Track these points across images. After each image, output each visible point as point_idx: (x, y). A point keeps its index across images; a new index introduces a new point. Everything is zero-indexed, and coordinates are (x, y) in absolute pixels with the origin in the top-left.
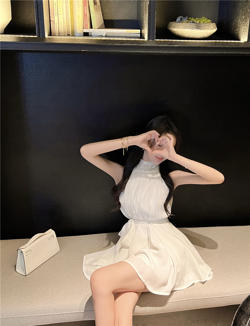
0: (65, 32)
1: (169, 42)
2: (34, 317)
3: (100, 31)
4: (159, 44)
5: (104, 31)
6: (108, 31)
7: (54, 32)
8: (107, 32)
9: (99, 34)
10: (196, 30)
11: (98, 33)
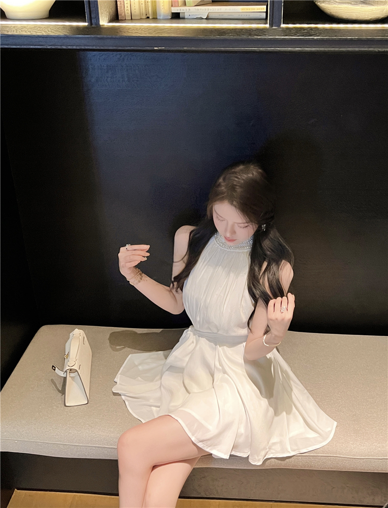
0: (141, 14)
1: (306, 31)
2: (94, 448)
3: (198, 10)
4: (286, 36)
5: (205, 9)
6: (211, 10)
7: (123, 14)
8: (209, 11)
9: (196, 15)
10: (360, 5)
11: (195, 13)
